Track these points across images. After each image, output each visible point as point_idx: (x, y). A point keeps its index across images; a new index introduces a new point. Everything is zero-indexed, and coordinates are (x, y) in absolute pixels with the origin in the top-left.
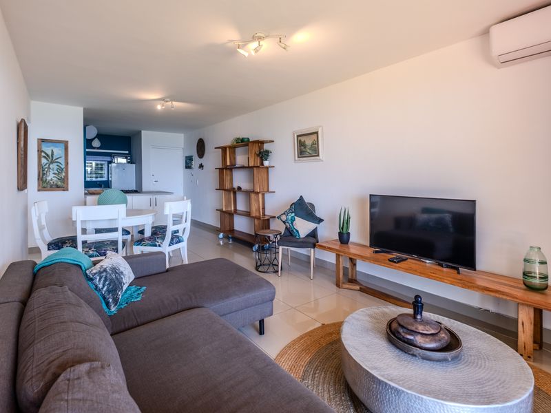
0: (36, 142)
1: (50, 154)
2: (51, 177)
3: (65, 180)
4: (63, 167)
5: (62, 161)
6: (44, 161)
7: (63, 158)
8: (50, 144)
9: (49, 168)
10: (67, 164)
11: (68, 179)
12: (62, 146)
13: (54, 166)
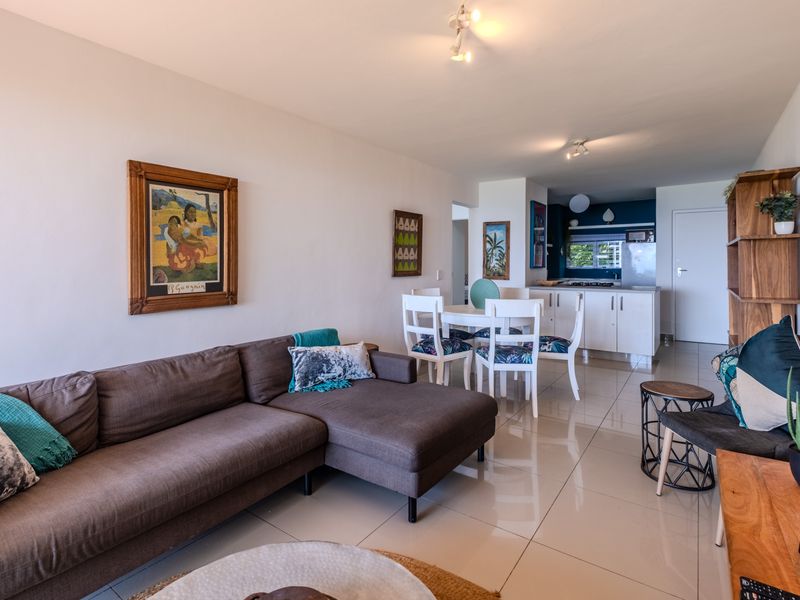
0: (482, 227)
1: (493, 238)
2: (494, 263)
3: (506, 267)
4: (504, 252)
5: (503, 245)
6: (488, 246)
7: (504, 242)
8: (493, 227)
9: (492, 254)
10: (508, 248)
11: (508, 266)
12: (504, 227)
13: (496, 251)
